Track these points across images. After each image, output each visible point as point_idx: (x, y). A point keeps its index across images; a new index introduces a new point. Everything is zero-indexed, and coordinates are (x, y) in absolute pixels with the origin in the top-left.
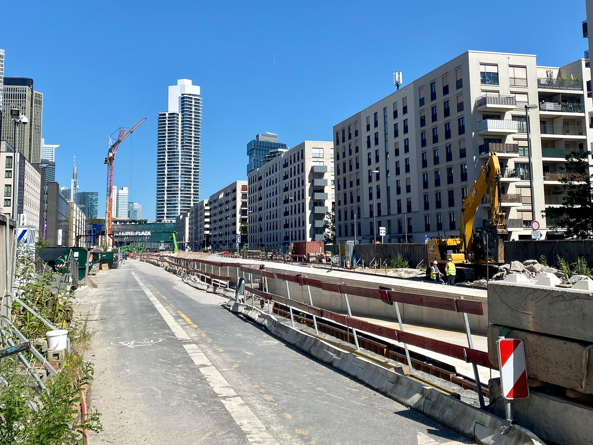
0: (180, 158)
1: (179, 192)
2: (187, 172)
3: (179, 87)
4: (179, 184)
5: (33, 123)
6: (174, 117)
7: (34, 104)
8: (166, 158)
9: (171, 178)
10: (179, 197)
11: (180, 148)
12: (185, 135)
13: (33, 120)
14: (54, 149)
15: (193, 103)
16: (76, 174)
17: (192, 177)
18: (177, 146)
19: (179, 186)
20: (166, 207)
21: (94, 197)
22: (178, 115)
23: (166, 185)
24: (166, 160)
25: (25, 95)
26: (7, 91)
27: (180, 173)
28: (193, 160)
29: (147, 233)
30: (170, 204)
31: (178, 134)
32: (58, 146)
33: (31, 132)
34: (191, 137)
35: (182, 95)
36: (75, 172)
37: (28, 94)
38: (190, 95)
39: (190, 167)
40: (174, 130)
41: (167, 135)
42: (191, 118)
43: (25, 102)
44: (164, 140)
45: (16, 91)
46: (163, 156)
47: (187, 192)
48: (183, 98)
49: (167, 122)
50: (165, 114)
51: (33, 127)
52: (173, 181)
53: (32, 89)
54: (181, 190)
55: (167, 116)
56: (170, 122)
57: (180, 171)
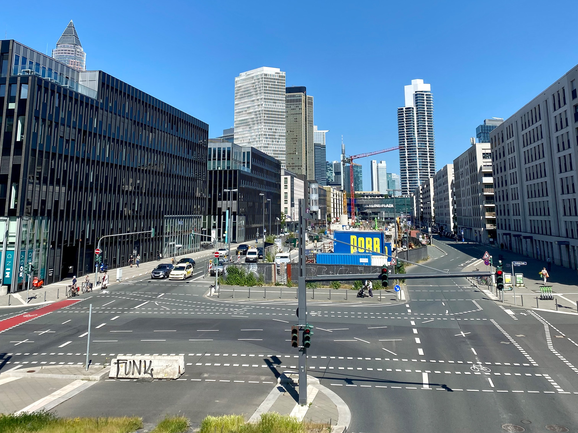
0: (417, 144)
1: (418, 171)
2: (423, 154)
3: (413, 86)
4: (418, 165)
5: (307, 119)
6: (410, 111)
7: (307, 105)
8: (406, 143)
9: (411, 159)
10: (419, 175)
11: (416, 135)
12: (420, 124)
13: (307, 117)
14: (325, 134)
15: (425, 98)
16: (344, 150)
17: (428, 158)
18: (414, 134)
19: (418, 166)
20: (408, 183)
21: (359, 170)
22: (413, 108)
23: (407, 166)
24: (406, 145)
25: (301, 99)
26: (289, 97)
27: (417, 155)
28: (428, 145)
29: (391, 206)
30: (412, 180)
31: (414, 124)
32: (328, 131)
33: (306, 126)
34: (425, 126)
35: (416, 92)
36: (343, 149)
37: (303, 98)
38: (422, 92)
39: (425, 150)
40: (410, 121)
41: (405, 125)
42: (424, 111)
43: (301, 104)
44: (403, 129)
45: (295, 97)
46: (404, 142)
47: (425, 171)
48: (416, 95)
49: (404, 115)
50: (402, 109)
51: (307, 122)
52: (412, 162)
53: (305, 94)
54: (419, 169)
55: (404, 110)
56: (407, 115)
57: (417, 154)
